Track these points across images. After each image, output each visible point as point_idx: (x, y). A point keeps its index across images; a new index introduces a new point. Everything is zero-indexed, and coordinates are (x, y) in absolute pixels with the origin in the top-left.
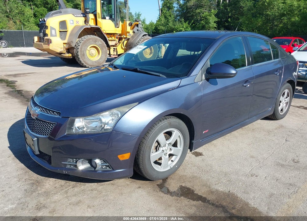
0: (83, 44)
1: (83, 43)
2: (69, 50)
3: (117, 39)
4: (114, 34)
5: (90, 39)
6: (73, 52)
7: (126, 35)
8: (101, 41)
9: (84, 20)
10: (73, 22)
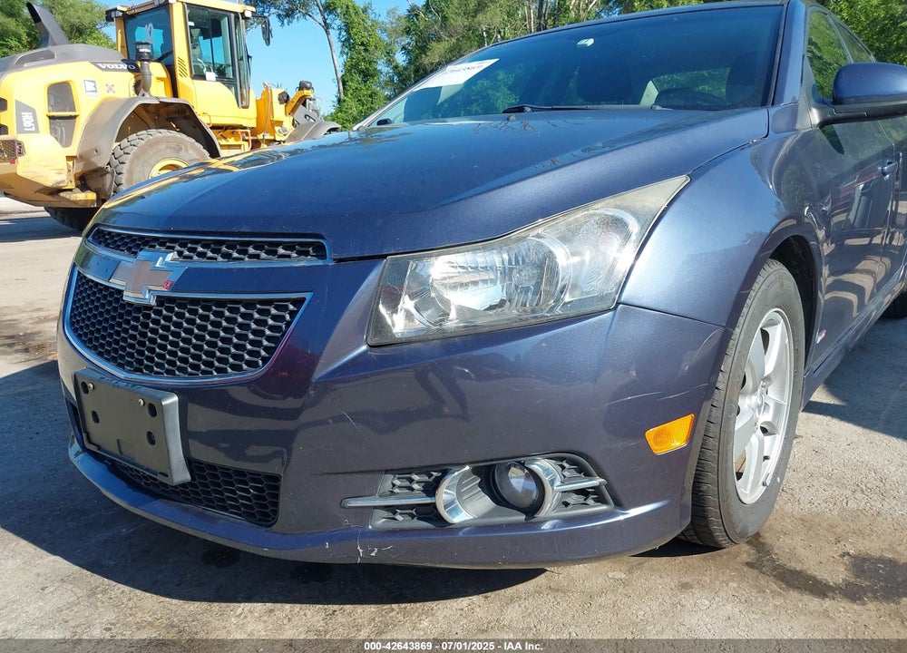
0: (137, 156)
1: (135, 154)
2: (83, 182)
3: (246, 143)
4: (233, 127)
5: (158, 142)
6: (101, 186)
7: (273, 133)
8: (197, 150)
9: (133, 81)
10: (95, 86)
